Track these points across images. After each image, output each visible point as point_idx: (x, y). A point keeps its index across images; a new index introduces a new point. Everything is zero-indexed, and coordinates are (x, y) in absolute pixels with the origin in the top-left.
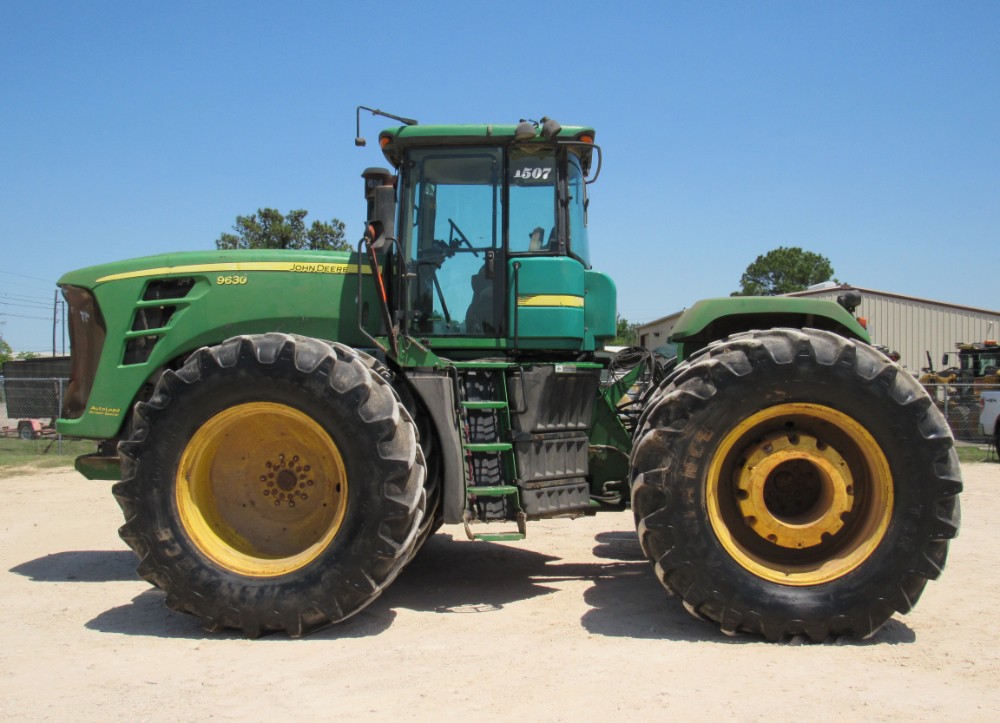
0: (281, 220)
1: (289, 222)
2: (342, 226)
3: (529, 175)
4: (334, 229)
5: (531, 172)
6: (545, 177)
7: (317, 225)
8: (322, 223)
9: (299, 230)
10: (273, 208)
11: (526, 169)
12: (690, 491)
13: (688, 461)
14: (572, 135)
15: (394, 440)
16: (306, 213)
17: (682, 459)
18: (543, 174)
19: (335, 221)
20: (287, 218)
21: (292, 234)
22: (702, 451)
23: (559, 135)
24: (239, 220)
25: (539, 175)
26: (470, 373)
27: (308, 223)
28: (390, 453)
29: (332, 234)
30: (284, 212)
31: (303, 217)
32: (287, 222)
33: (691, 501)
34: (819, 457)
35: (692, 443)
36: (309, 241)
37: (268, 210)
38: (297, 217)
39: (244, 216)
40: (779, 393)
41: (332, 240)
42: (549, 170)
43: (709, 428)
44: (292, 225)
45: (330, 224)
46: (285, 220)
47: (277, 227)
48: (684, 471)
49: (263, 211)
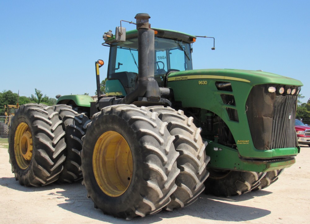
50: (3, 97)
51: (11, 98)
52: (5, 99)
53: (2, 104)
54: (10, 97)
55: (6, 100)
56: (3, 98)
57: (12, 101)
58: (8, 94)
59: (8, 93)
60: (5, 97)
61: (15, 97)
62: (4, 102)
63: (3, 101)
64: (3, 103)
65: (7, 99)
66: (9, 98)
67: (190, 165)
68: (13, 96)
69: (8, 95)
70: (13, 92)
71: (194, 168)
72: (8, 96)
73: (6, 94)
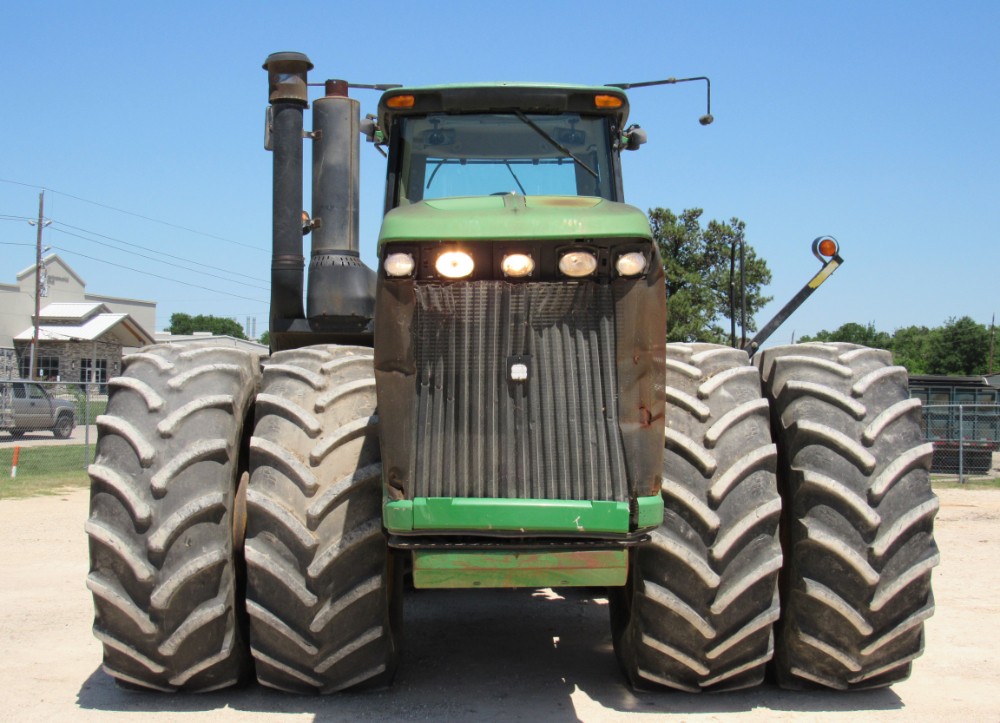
0: (673, 220)
1: (683, 223)
2: (742, 225)
4: (733, 229)
7: (713, 226)
8: (719, 223)
9: (694, 231)
10: (664, 207)
16: (701, 212)
19: (734, 220)
20: (680, 217)
27: (703, 223)
29: (730, 235)
30: (677, 212)
31: (698, 216)
32: (680, 222)
36: (704, 244)
37: (660, 210)
38: (692, 216)
44: (686, 225)
45: (728, 223)
46: (678, 221)
47: (670, 228)
49: (654, 211)
50: (946, 341)
51: (970, 342)
52: (949, 344)
53: (942, 361)
54: (967, 338)
55: (954, 348)
56: (943, 344)
57: (974, 350)
58: (959, 331)
59: (960, 325)
60: (953, 340)
61: (983, 338)
62: (949, 354)
63: (943, 353)
64: (944, 357)
65: (956, 345)
66: (964, 343)
67: (275, 539)
68: (977, 336)
69: (963, 334)
70: (978, 322)
71: (288, 553)
72: (959, 336)
73: (955, 329)
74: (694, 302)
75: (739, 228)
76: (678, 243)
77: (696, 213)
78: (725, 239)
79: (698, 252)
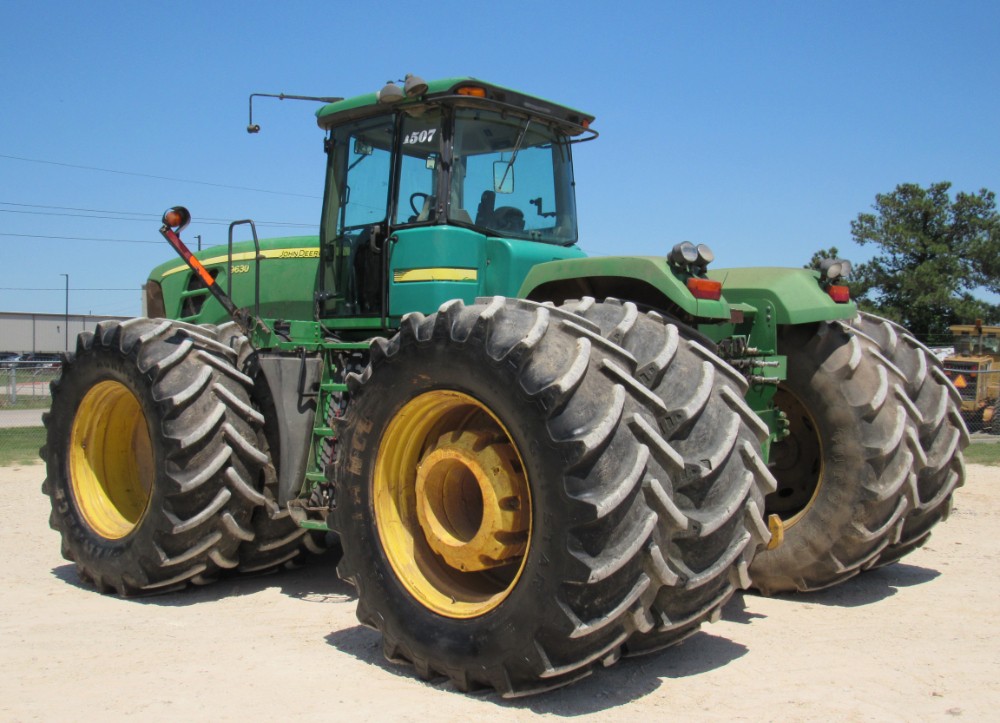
0: (922, 194)
1: (932, 197)
2: (991, 196)
3: (415, 141)
4: (983, 200)
5: (418, 136)
6: (430, 139)
7: (962, 198)
8: (968, 194)
9: (942, 204)
10: (912, 182)
11: (414, 134)
12: (357, 490)
13: (353, 455)
14: (446, 89)
15: (178, 419)
16: (949, 185)
17: (348, 452)
18: (428, 136)
19: (984, 191)
20: (928, 191)
21: (934, 209)
22: (364, 444)
23: (427, 93)
24: (879, 197)
25: (425, 138)
26: (355, 355)
27: (951, 196)
28: (172, 432)
29: (980, 206)
30: (924, 186)
31: (946, 189)
32: (929, 196)
33: (359, 501)
34: (471, 459)
35: (355, 435)
36: (953, 215)
37: (907, 185)
38: (941, 189)
39: (884, 193)
40: (424, 377)
41: (981, 212)
42: (433, 131)
43: (368, 418)
44: (935, 198)
45: (977, 194)
46: (927, 195)
47: (919, 202)
48: (350, 466)
49: (902, 187)
74: (941, 271)
75: (989, 198)
76: (927, 216)
77: (944, 187)
78: (974, 210)
79: (946, 224)
